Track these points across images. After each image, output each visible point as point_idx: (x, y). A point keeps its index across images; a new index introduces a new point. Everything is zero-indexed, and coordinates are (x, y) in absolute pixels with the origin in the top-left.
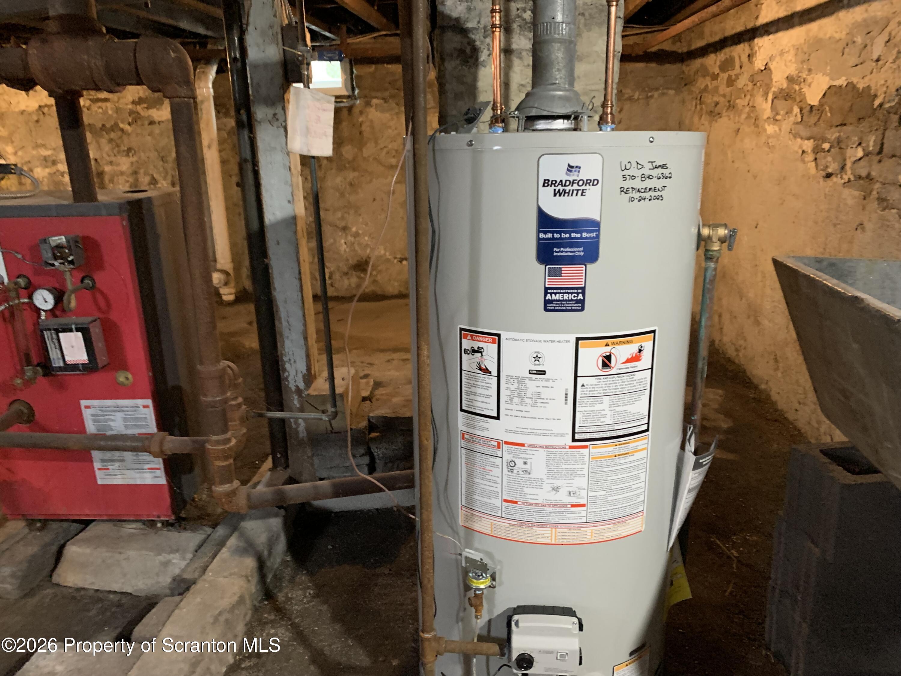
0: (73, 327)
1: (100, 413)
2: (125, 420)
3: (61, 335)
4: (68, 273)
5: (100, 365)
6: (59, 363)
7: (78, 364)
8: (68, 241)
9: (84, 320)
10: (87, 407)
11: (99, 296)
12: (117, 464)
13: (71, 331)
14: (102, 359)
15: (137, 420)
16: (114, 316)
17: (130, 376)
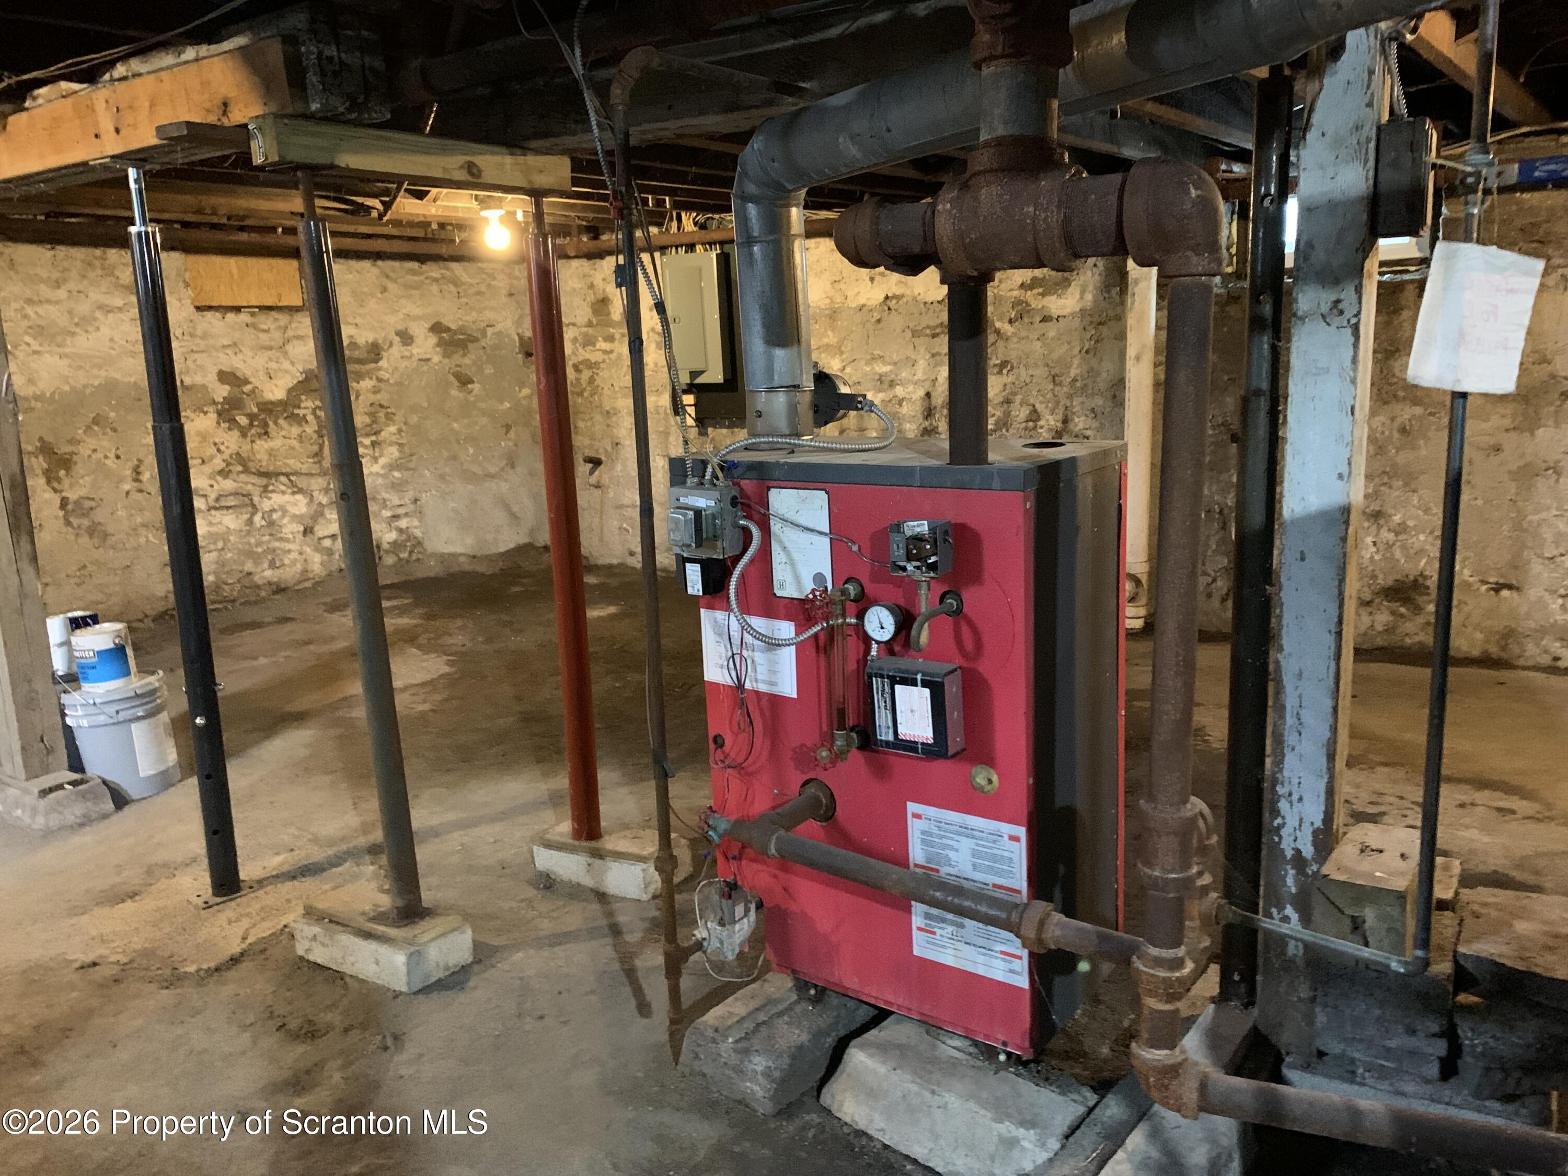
0: (919, 677)
1: (935, 830)
2: (975, 853)
3: (898, 688)
4: (924, 584)
5: (950, 753)
6: (887, 734)
7: (916, 743)
8: (932, 530)
9: (938, 668)
10: (917, 816)
11: (965, 631)
12: (950, 929)
13: (914, 683)
14: (956, 741)
15: (995, 858)
16: (985, 667)
17: (995, 778)
